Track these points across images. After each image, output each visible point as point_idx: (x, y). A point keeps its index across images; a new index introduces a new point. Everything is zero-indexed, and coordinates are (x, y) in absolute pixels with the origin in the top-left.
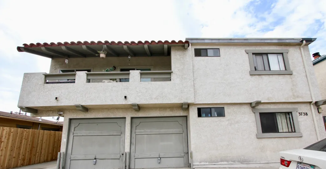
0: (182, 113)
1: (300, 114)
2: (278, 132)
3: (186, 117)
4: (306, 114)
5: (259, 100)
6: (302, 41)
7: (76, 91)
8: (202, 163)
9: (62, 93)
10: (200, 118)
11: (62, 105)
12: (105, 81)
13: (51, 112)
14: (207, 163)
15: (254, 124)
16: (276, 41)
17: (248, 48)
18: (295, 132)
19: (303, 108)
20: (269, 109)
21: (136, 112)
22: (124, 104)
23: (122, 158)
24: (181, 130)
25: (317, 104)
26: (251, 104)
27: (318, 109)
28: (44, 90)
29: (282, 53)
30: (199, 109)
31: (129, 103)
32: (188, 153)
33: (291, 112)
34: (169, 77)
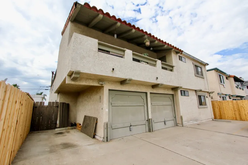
0: (171, 92)
2: (202, 105)
3: (173, 95)
4: (207, 97)
5: (201, 89)
6: (206, 64)
9: (115, 65)
10: (182, 96)
11: (117, 76)
13: (92, 81)
15: (197, 101)
17: (193, 62)
18: (206, 105)
19: (207, 95)
20: (200, 94)
21: (152, 89)
22: (156, 82)
23: (147, 124)
24: (171, 103)
25: (209, 93)
26: (196, 91)
27: (210, 95)
28: (99, 58)
29: (201, 68)
30: (181, 91)
31: (158, 83)
32: (175, 117)
33: (204, 96)
34: (172, 69)
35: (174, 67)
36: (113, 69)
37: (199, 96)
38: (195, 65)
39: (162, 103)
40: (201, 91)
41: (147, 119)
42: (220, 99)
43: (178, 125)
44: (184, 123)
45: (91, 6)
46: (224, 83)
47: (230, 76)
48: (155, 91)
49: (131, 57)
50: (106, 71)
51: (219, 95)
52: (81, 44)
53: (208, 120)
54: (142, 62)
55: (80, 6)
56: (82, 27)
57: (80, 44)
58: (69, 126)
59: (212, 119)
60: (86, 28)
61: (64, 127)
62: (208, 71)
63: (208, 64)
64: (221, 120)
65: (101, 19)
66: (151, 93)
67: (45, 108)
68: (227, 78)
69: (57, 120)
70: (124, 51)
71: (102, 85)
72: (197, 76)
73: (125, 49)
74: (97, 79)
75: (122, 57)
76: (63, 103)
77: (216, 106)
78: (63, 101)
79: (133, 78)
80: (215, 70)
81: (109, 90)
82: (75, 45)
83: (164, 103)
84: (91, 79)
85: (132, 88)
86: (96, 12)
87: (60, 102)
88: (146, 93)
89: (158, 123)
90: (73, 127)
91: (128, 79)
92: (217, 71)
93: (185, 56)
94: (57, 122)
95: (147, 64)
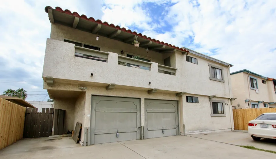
0: (175, 98)
1: (226, 104)
2: (218, 113)
3: (177, 101)
4: (227, 105)
5: (215, 95)
6: (229, 65)
7: (109, 71)
8: (189, 132)
9: (95, 70)
10: (188, 103)
11: (97, 81)
12: (134, 66)
14: (191, 132)
15: (210, 108)
16: (220, 62)
17: (209, 63)
18: (224, 113)
19: (227, 101)
20: (215, 100)
21: (148, 95)
22: (148, 88)
23: (139, 131)
24: (174, 110)
25: (231, 100)
26: (209, 97)
27: (231, 102)
28: (75, 63)
29: (221, 70)
30: (187, 97)
31: (152, 88)
32: (178, 126)
33: (223, 103)
34: (174, 72)
35: (176, 70)
36: (92, 74)
37: (213, 103)
38: (211, 67)
39: (161, 110)
40: (214, 97)
41: (139, 126)
42: (247, 107)
43: (181, 134)
44: (186, 132)
45: (64, 10)
46: (257, 88)
47: (268, 80)
48: (151, 97)
49: (117, 60)
50: (83, 77)
51: (247, 103)
52: (55, 49)
53: (226, 130)
54: (131, 66)
55: (52, 11)
56: (66, 28)
57: (53, 50)
58: (65, 134)
59: (231, 130)
60: (70, 29)
61: (58, 135)
62: (231, 74)
63: (231, 66)
64: (244, 131)
65: (78, 21)
66: (145, 99)
67: (39, 115)
68: (263, 82)
69: (52, 128)
70: (107, 55)
71: (83, 90)
72: (213, 80)
73: (109, 52)
74: (78, 85)
75: (105, 61)
76: (59, 110)
77: (240, 115)
78: (58, 107)
79: (117, 83)
80: (244, 72)
81: (92, 95)
82: (48, 51)
83: (163, 110)
84: (70, 84)
85: (121, 94)
86: (71, 15)
87: (55, 109)
88: (140, 99)
89: (154, 131)
90: (68, 135)
91: (111, 85)
92: (247, 74)
93: (196, 56)
94: (52, 130)
95: (137, 67)
